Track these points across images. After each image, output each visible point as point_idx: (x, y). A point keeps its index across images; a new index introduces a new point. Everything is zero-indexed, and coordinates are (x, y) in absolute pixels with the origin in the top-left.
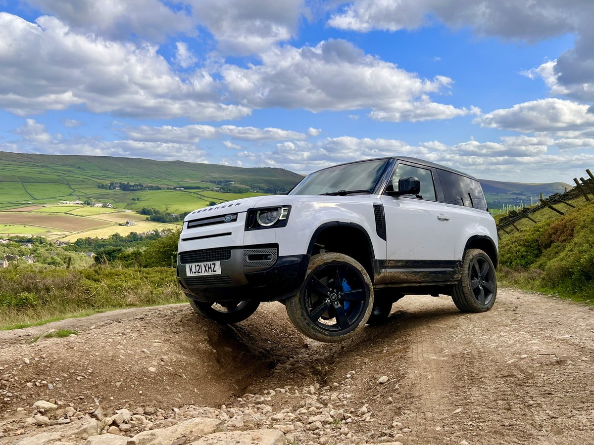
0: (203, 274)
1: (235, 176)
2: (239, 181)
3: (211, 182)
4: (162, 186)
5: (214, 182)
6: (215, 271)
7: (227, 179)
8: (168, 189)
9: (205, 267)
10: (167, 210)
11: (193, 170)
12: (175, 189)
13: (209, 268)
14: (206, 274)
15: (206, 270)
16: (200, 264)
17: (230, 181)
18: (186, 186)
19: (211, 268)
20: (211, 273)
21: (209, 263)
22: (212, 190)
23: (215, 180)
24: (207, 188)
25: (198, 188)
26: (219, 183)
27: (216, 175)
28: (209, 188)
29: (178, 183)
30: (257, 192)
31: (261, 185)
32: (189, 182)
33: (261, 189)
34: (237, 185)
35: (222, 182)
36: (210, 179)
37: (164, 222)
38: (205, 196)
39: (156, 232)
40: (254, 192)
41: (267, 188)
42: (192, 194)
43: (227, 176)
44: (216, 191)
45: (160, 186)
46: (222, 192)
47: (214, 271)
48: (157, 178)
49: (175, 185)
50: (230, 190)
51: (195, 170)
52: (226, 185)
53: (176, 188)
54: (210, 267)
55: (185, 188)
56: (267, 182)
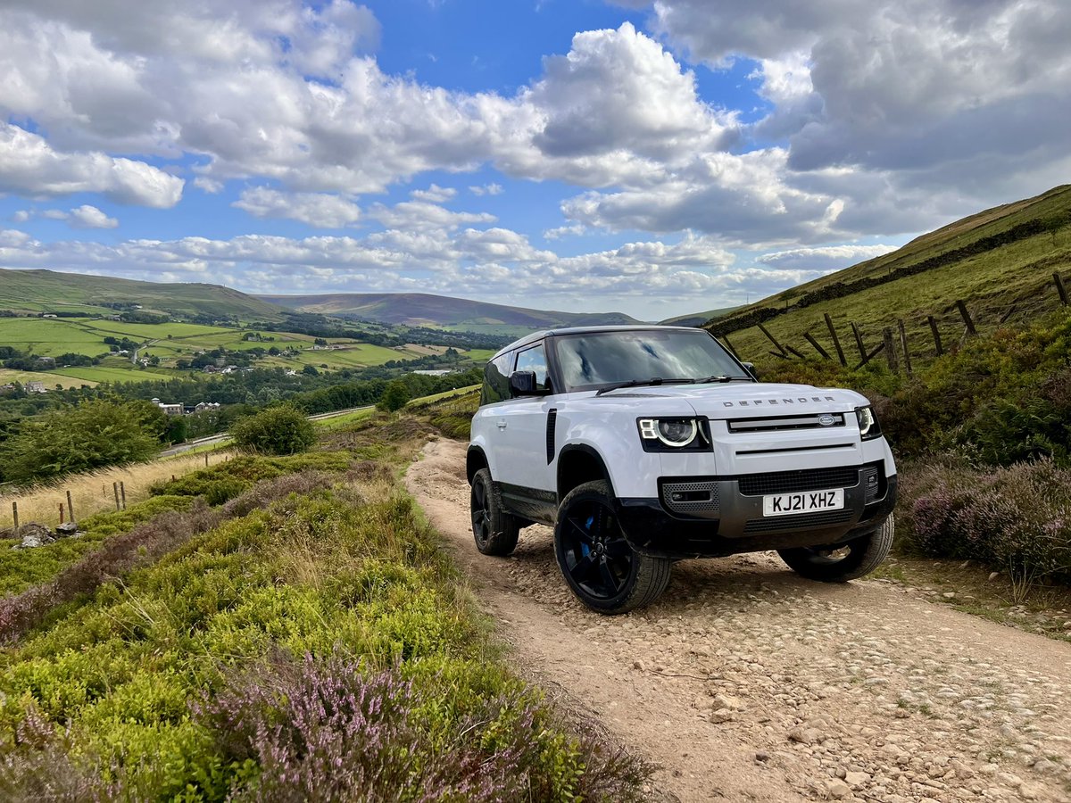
0: (807, 510)
1: (144, 295)
2: (150, 305)
3: (103, 305)
4: (17, 311)
5: (108, 306)
6: (834, 504)
7: (129, 301)
8: (29, 316)
9: (813, 499)
10: (31, 350)
11: (69, 285)
12: (41, 316)
13: (820, 500)
14: (814, 509)
15: (813, 503)
16: (801, 494)
17: (135, 304)
18: (61, 311)
19: (825, 500)
20: (823, 508)
21: (822, 492)
22: (107, 319)
23: (109, 301)
24: (98, 316)
25: (83, 315)
26: (116, 307)
27: (112, 295)
28: (100, 315)
29: (45, 307)
30: (182, 322)
31: (187, 311)
32: (64, 305)
33: (188, 317)
34: (147, 311)
35: (121, 306)
36: (101, 300)
37: (29, 369)
38: (95, 329)
39: (17, 385)
40: (177, 322)
41: (197, 315)
42: (72, 325)
43: (130, 296)
44: (114, 320)
45: (13, 311)
46: (125, 322)
47: (829, 505)
48: (6, 297)
49: (39, 310)
50: (138, 319)
51: (73, 286)
52: (129, 310)
53: (43, 314)
54: (822, 497)
55: (59, 315)
56: (198, 306)
